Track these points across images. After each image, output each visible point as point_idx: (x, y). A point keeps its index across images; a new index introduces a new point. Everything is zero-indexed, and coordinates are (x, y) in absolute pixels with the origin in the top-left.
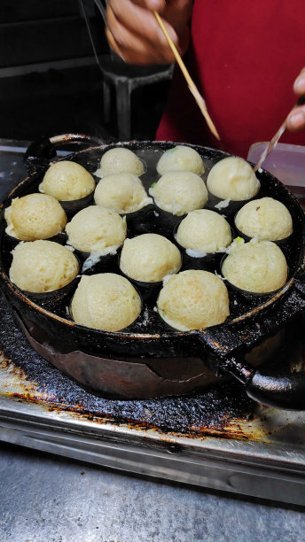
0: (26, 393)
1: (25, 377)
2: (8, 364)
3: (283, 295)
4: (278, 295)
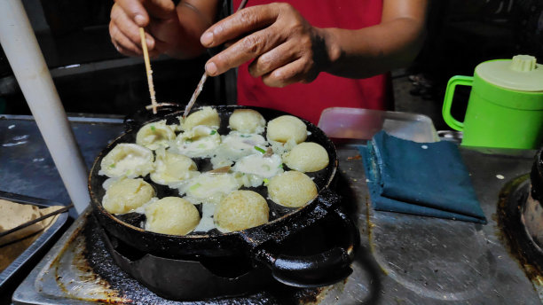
0: (109, 298)
1: (109, 286)
2: (96, 278)
3: (307, 205)
4: (304, 206)
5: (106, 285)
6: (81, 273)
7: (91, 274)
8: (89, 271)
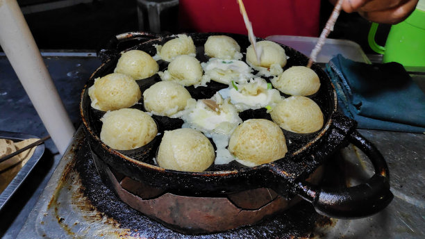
1: (118, 225)
2: (102, 217)
3: (326, 132)
4: (323, 132)
5: (114, 224)
6: (84, 213)
7: (95, 213)
8: (92, 210)
